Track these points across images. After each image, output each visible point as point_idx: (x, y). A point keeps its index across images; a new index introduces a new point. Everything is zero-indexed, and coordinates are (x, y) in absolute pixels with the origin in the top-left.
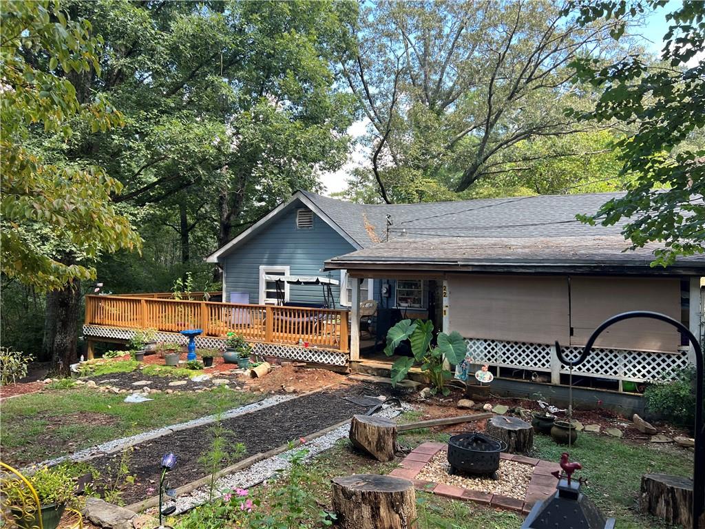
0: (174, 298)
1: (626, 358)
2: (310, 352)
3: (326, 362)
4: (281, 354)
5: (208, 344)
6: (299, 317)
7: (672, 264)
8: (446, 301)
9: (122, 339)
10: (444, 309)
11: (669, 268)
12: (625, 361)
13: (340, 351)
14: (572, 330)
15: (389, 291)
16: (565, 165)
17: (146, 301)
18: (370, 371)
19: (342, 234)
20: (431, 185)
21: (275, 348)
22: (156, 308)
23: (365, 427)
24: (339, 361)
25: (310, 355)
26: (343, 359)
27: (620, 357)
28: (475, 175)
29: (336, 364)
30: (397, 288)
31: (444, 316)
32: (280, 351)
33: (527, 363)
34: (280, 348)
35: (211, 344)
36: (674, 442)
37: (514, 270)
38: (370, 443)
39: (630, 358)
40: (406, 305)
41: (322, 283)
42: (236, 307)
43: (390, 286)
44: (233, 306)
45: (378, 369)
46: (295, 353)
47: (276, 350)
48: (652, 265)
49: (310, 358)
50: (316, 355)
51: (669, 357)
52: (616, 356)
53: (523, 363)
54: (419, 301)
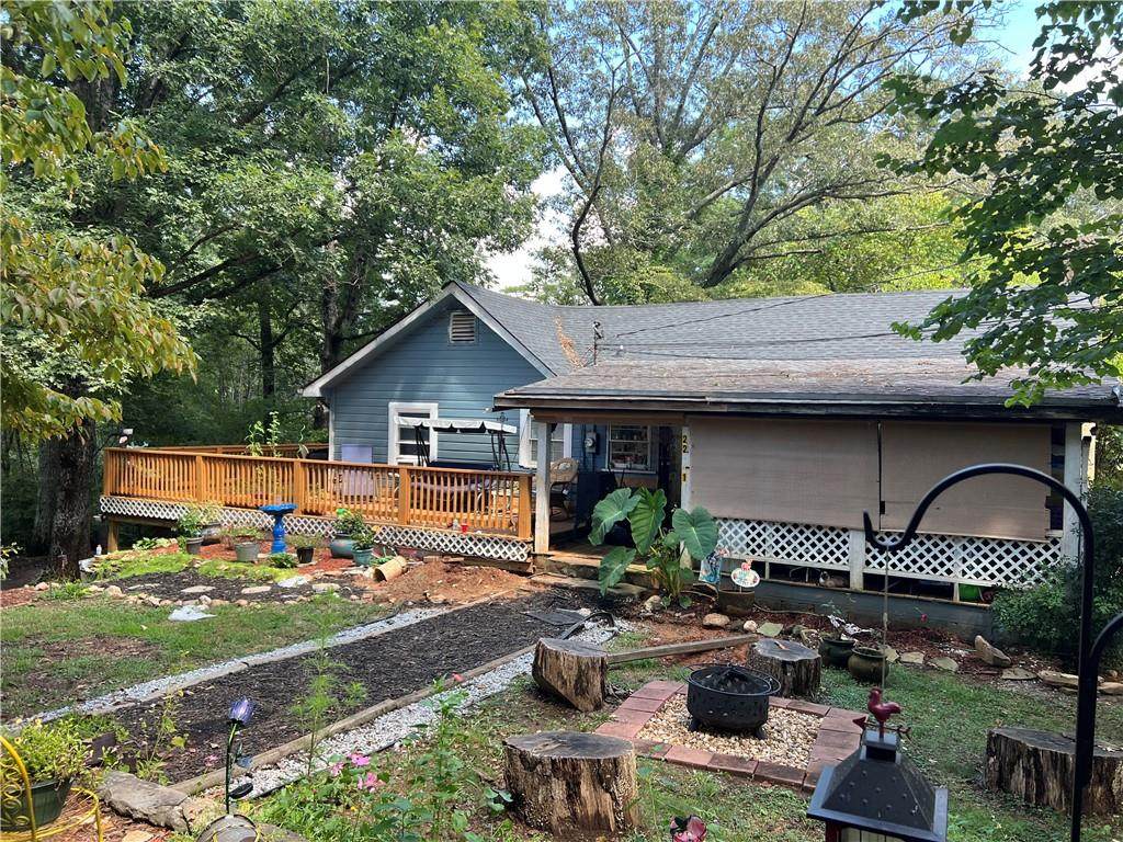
0: (249, 454)
1: (965, 548)
2: (471, 539)
3: (495, 556)
4: (423, 544)
5: (306, 526)
6: (452, 484)
7: (1038, 402)
8: (686, 460)
9: (165, 519)
10: (683, 472)
11: (1033, 408)
12: (964, 554)
13: (519, 539)
14: (882, 505)
15: (597, 444)
16: (874, 246)
17: (205, 458)
18: (565, 570)
19: (522, 352)
20: (664, 276)
21: (414, 533)
22: (220, 469)
23: (558, 658)
24: (516, 554)
25: (471, 544)
26: (523, 551)
27: (957, 547)
28: (733, 262)
29: (512, 559)
30: (609, 439)
31: (683, 483)
32: (422, 539)
33: (813, 557)
34: (422, 534)
35: (309, 527)
36: (1037, 679)
37: (794, 411)
38: (564, 683)
39: (971, 548)
40: (623, 465)
41: (490, 431)
42: (351, 468)
43: (598, 436)
44: (346, 467)
45: (578, 567)
46: (446, 541)
47: (415, 538)
48: (1007, 403)
49: (471, 549)
50: (480, 545)
51: (1031, 547)
52: (950, 546)
53: (807, 556)
54: (643, 460)
